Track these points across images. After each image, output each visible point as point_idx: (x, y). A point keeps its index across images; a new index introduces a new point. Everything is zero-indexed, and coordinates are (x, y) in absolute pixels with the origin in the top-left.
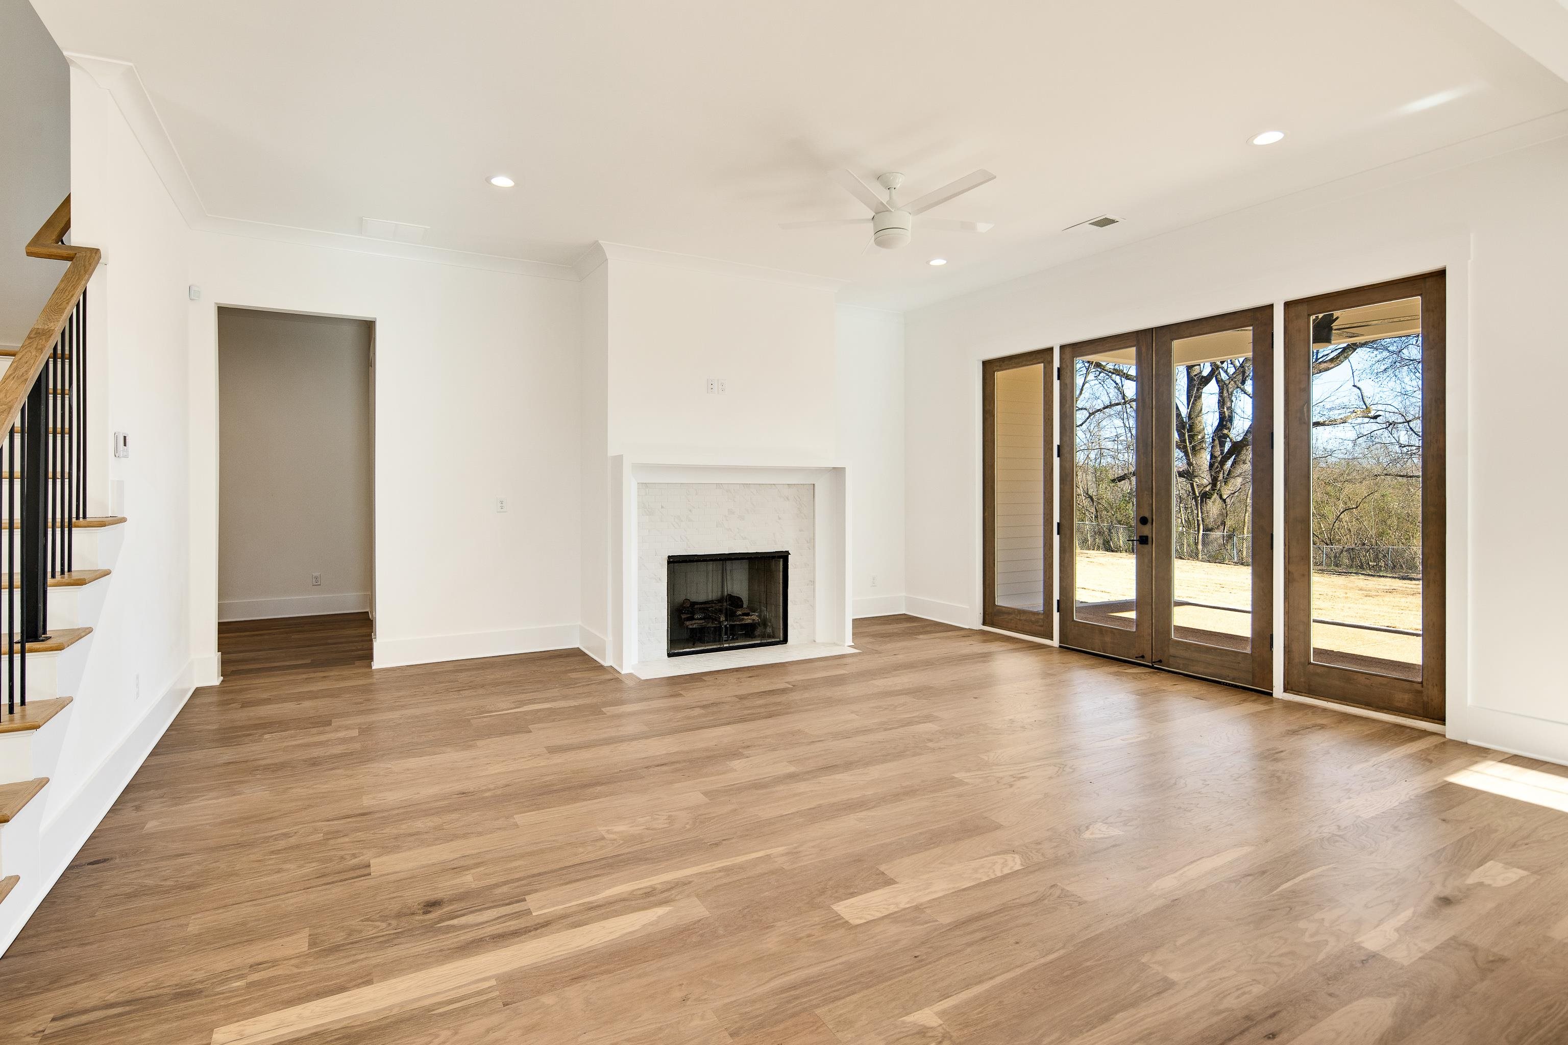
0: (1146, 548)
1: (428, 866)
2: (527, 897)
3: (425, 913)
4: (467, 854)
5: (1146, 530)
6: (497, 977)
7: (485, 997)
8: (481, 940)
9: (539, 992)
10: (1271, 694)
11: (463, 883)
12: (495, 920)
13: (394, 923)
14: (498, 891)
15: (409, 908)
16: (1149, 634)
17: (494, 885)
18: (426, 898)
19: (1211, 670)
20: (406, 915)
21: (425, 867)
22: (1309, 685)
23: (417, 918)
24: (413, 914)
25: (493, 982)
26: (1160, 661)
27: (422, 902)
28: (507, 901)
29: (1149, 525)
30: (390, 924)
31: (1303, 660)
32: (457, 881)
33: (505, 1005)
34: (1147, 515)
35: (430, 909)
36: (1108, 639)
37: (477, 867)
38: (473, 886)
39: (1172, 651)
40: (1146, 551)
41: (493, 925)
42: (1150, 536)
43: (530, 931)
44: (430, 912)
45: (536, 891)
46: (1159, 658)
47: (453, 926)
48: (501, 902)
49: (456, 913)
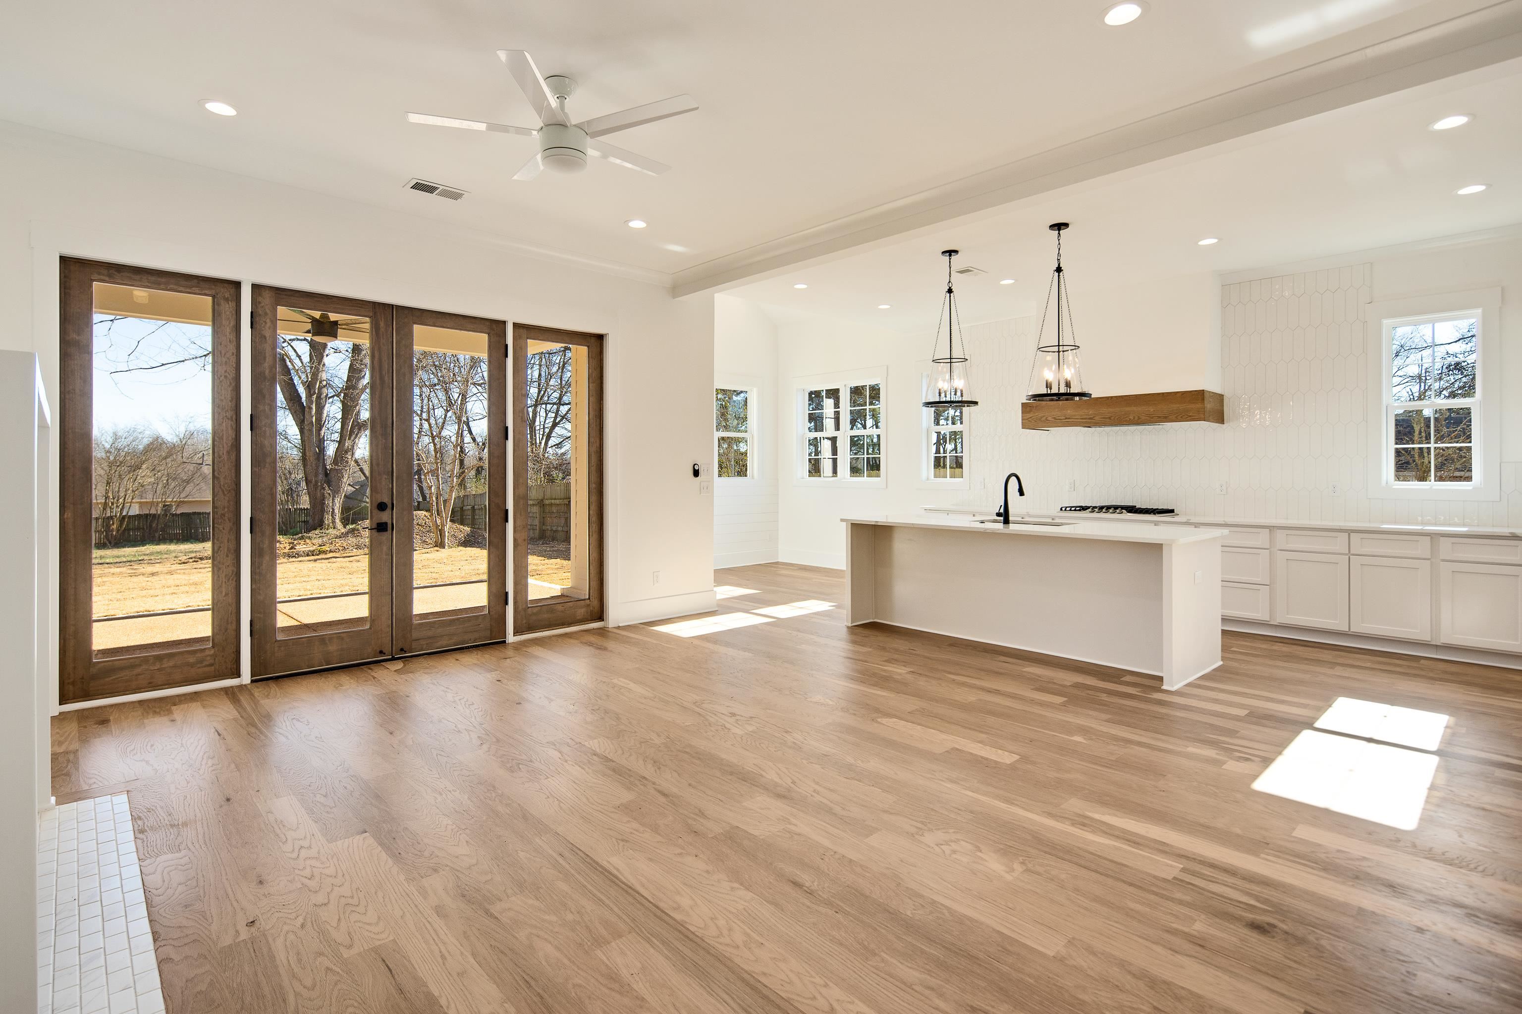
0: (385, 536)
1: (1225, 970)
2: (1170, 878)
3: (1274, 926)
4: (1169, 952)
5: (385, 517)
6: (1258, 856)
7: (1277, 853)
8: (1244, 879)
9: (1238, 835)
10: (504, 642)
11: (1209, 926)
12: (1217, 883)
13: (1311, 938)
14: (1187, 898)
15: (1286, 940)
16: (388, 626)
17: (1184, 905)
18: (1262, 938)
19: (455, 639)
20: (1295, 937)
21: (1231, 972)
22: (529, 624)
23: (1284, 927)
24: (1286, 933)
25: (1262, 856)
26: (402, 650)
27: (1269, 937)
28: (1190, 886)
29: (388, 511)
30: (1317, 939)
31: (524, 606)
32: (1213, 931)
33: (1268, 844)
34: (386, 499)
35: (1266, 927)
36: (332, 648)
37: (1176, 930)
38: (1203, 916)
39: (415, 634)
40: (384, 538)
41: (1223, 881)
42: (389, 522)
43: (1200, 861)
44: (1268, 924)
45: (1155, 877)
46: (400, 646)
47: (1258, 901)
48: (1195, 888)
49: (1245, 907)
